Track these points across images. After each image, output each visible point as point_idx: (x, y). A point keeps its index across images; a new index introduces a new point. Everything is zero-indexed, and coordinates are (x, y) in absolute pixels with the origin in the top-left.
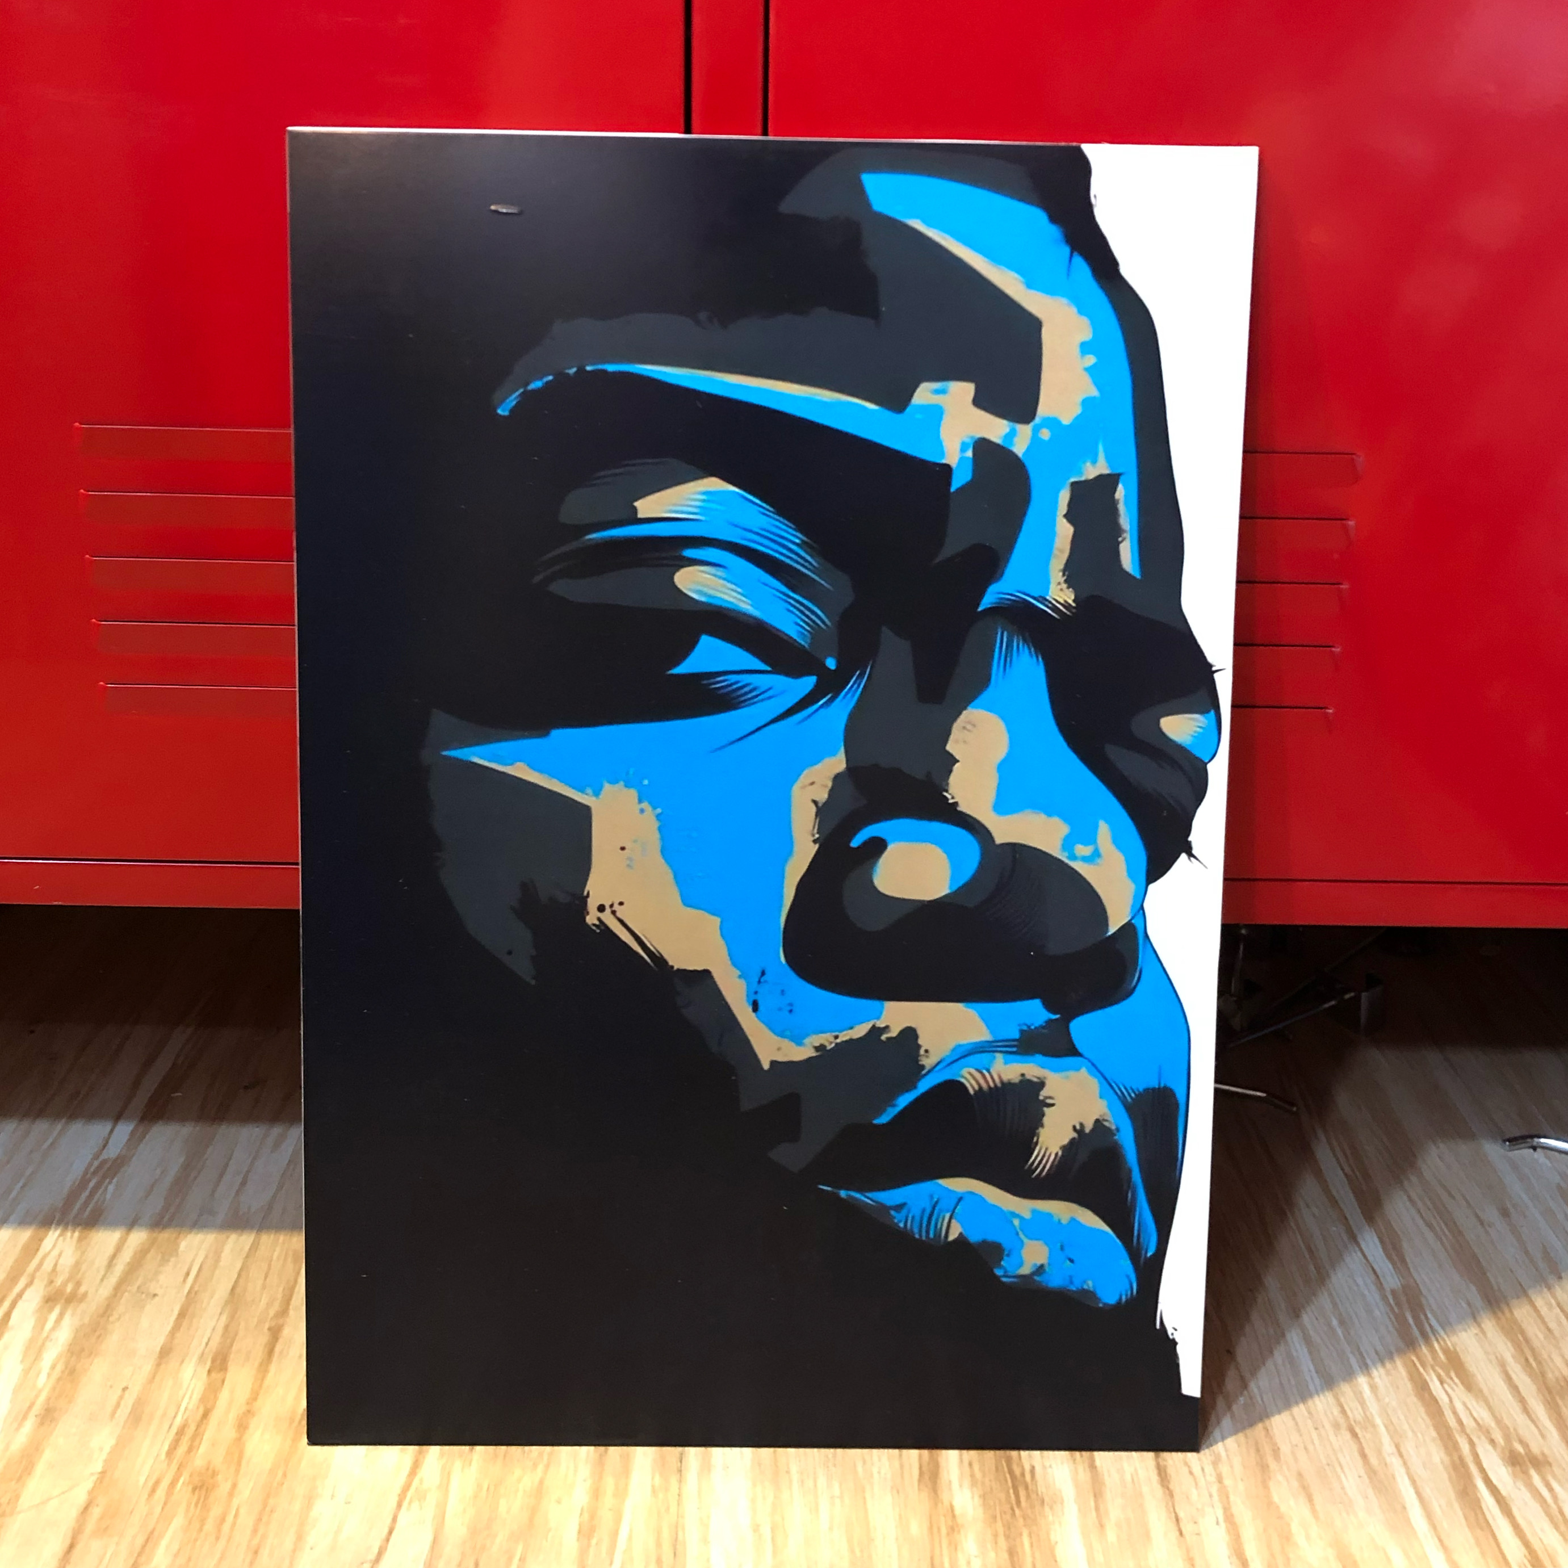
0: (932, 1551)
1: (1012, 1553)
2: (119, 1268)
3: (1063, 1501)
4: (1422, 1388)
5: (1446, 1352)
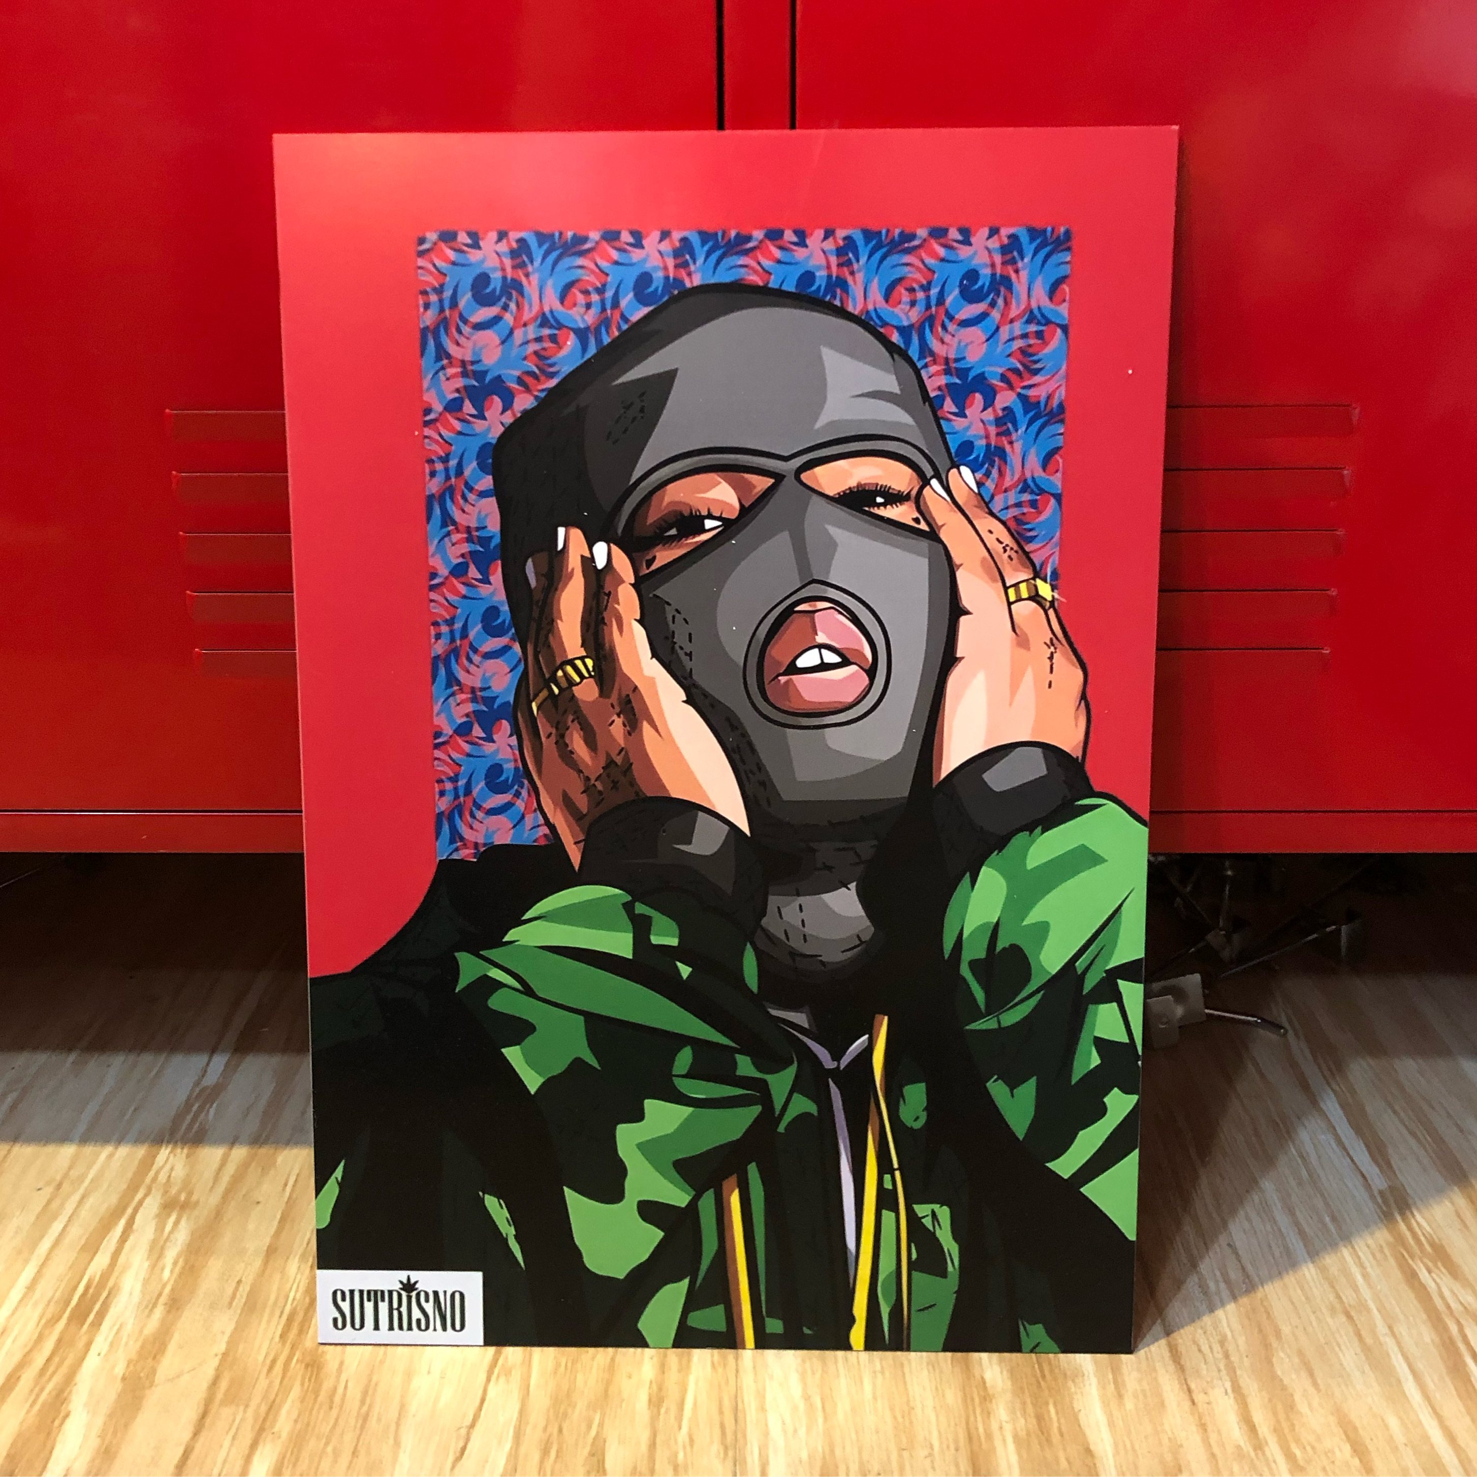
2: (225, 1179)
3: (1083, 1375)
4: (1411, 1277)
5: (1432, 1244)
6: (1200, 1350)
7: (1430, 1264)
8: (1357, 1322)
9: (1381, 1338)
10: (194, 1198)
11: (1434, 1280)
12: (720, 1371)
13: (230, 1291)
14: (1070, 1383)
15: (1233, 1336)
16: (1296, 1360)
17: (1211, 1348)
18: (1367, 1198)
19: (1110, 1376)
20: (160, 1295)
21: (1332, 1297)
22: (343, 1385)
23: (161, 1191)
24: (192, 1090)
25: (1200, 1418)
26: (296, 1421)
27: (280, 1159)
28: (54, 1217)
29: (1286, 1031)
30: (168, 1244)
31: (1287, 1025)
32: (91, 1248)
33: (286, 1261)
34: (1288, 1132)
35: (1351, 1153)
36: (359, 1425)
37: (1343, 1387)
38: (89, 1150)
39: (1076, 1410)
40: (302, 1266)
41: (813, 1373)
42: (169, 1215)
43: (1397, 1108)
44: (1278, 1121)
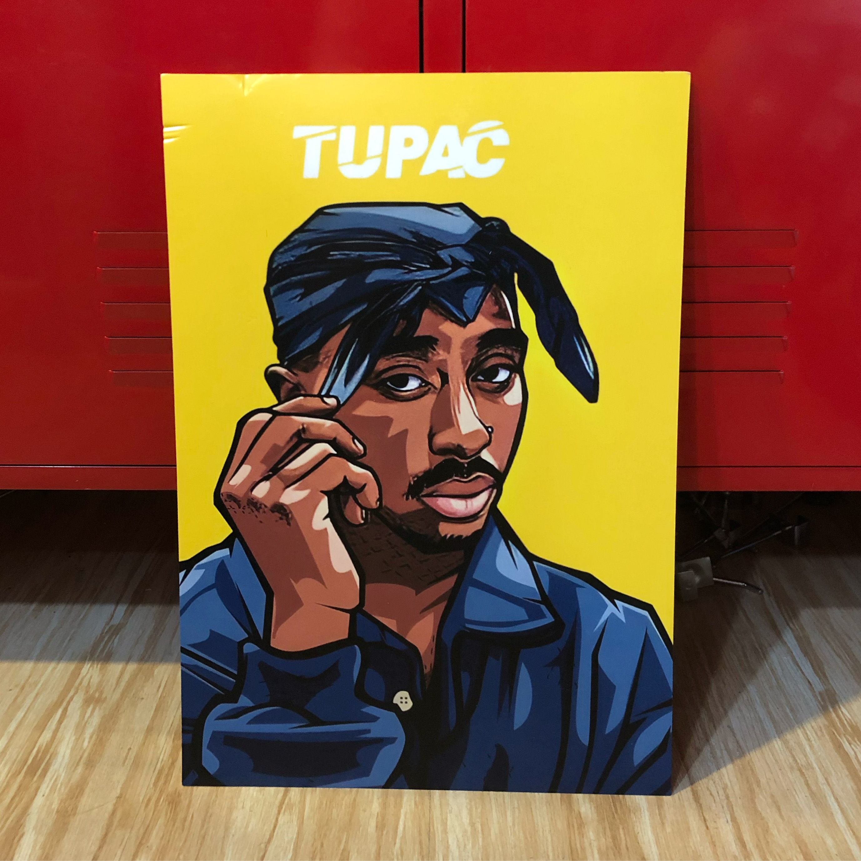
0: (570, 838)
1: (614, 837)
2: (123, 684)
3: (641, 810)
4: (839, 747)
5: (852, 726)
6: (711, 794)
7: (850, 739)
8: (807, 776)
9: (822, 787)
10: (104, 696)
11: (853, 749)
12: (420, 807)
13: (124, 755)
14: (632, 815)
15: (731, 784)
16: (770, 801)
17: (718, 793)
18: (812, 697)
19: (657, 811)
20: (81, 758)
21: (791, 760)
22: (191, 816)
23: (84, 691)
24: (105, 628)
25: (712, 839)
26: (162, 838)
27: (156, 672)
28: (19, 708)
29: (762, 591)
30: (87, 725)
31: (762, 587)
32: (41, 727)
33: (158, 736)
34: (764, 654)
35: (802, 669)
36: (199, 842)
37: (798, 817)
38: (41, 665)
39: (636, 833)
40: (168, 739)
41: (476, 808)
42: (88, 706)
43: (829, 639)
44: (757, 646)
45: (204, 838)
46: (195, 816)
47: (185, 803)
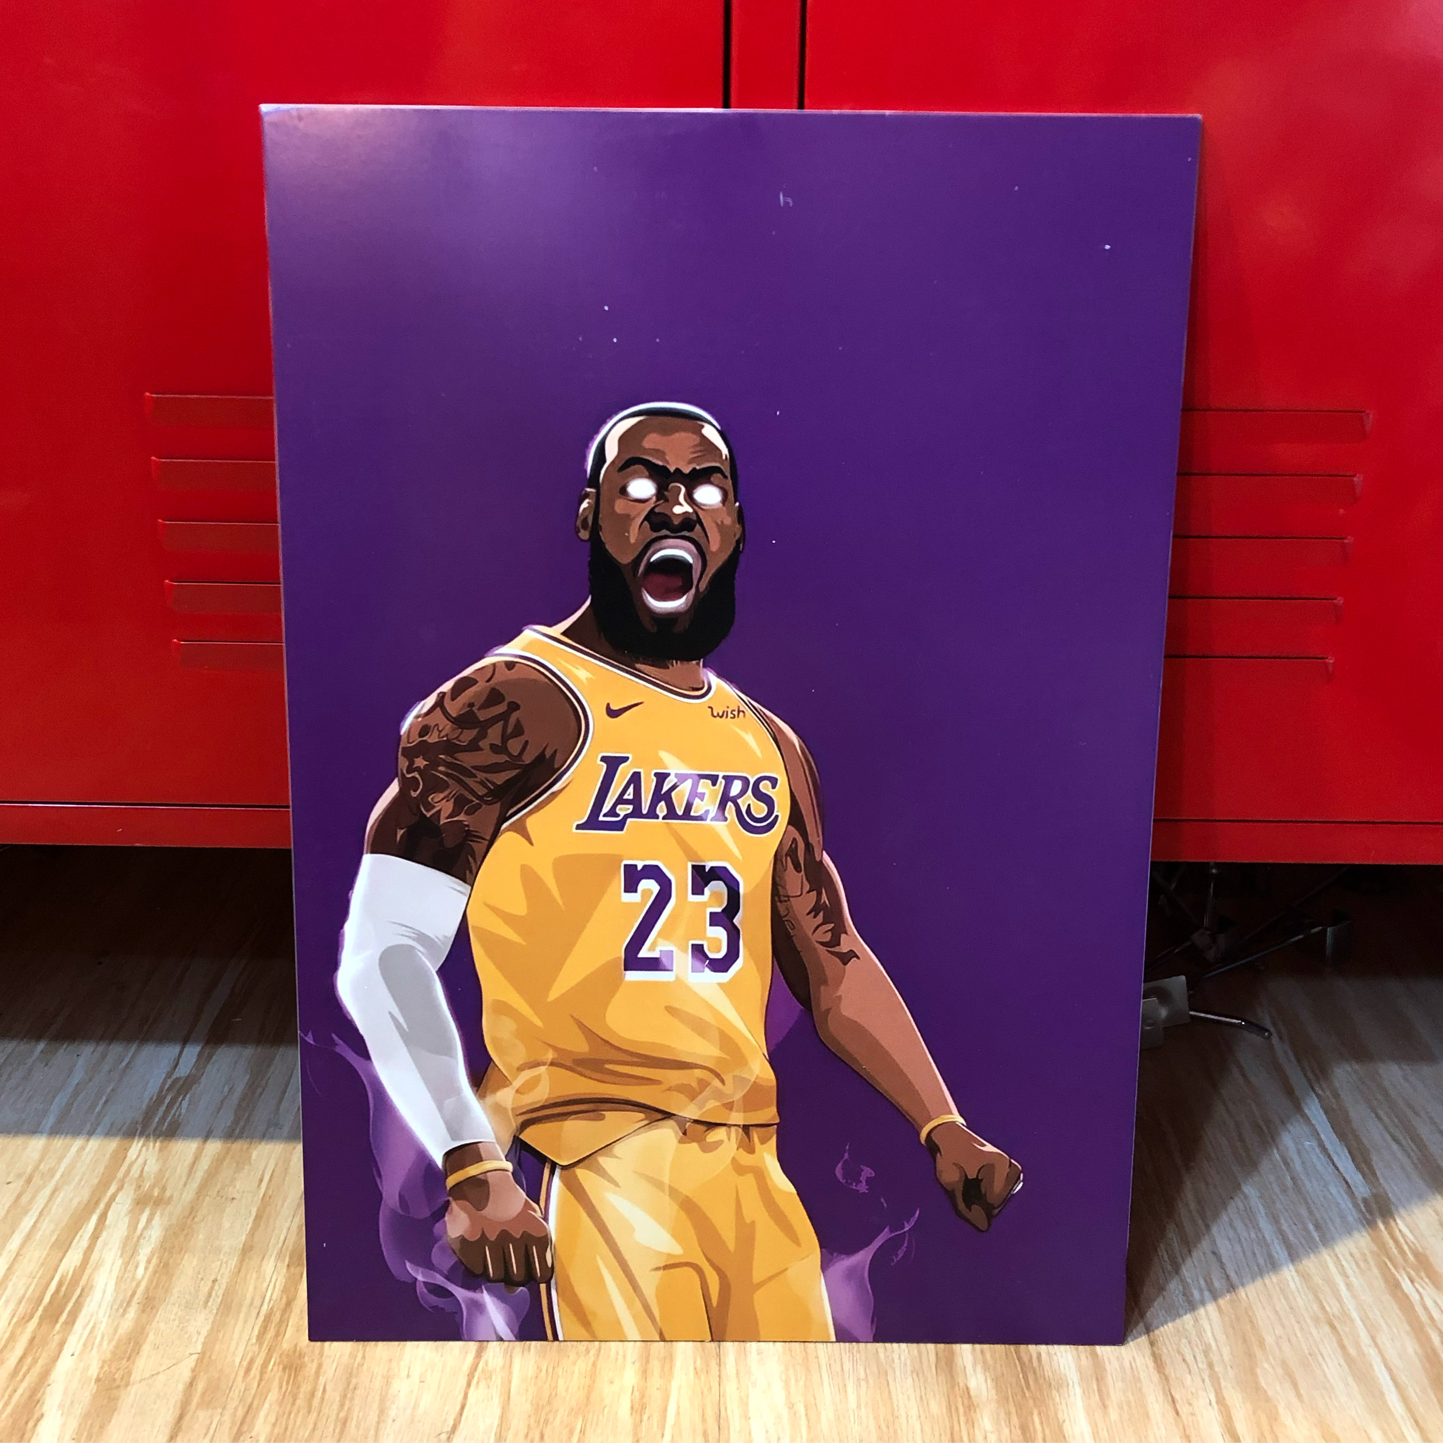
0: (952, 1428)
1: (1024, 1429)
2: (199, 1174)
3: (1068, 1385)
4: (1395, 1287)
5: (1416, 1254)
6: (1184, 1360)
7: (1412, 1273)
8: (1342, 1334)
9: (1364, 1348)
10: (168, 1193)
11: (1417, 1290)
12: (703, 1377)
13: (205, 1289)
14: (1054, 1392)
15: (1218, 1347)
16: (1280, 1371)
17: (1195, 1357)
18: (1350, 1206)
20: (134, 1293)
21: (1315, 1307)
22: (321, 1389)
23: (134, 1186)
24: (164, 1082)
25: (1184, 1429)
26: (274, 1425)
27: (255, 1154)
28: (26, 1212)
29: (1270, 1034)
30: (142, 1241)
31: (1270, 1026)
32: (63, 1245)
33: (262, 1260)
34: (1272, 1137)
35: (1335, 1159)
36: (337, 1431)
37: (1327, 1399)
38: (59, 1143)
39: (1061, 1421)
40: (279, 1264)
41: (797, 1381)
42: (142, 1211)
43: (1380, 1112)
44: (1262, 1124)
45: (345, 1423)
46: (328, 1387)
47: (311, 1368)
